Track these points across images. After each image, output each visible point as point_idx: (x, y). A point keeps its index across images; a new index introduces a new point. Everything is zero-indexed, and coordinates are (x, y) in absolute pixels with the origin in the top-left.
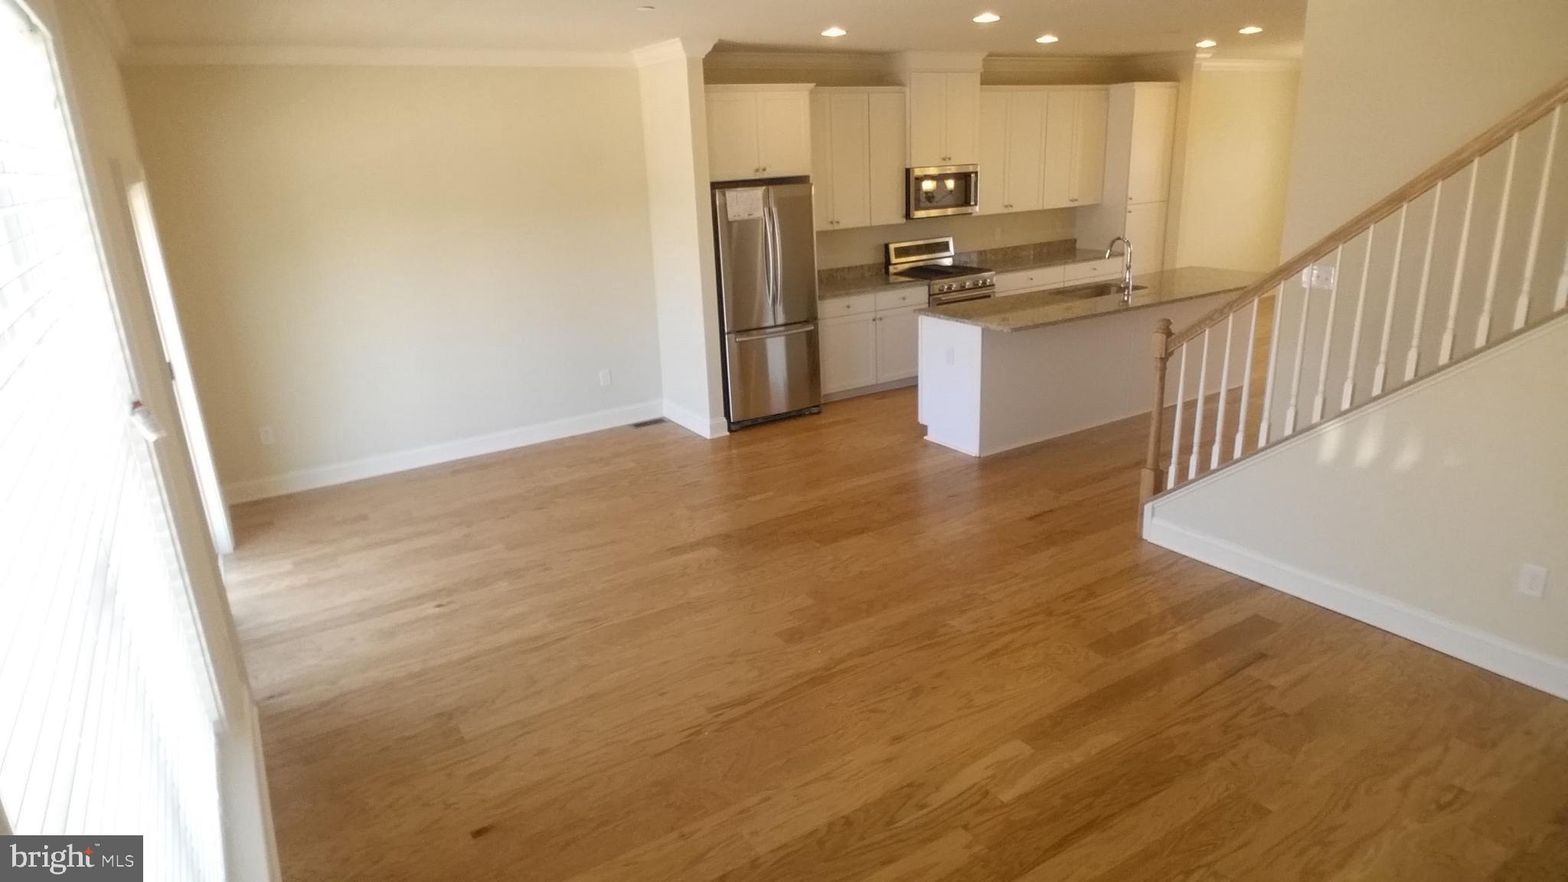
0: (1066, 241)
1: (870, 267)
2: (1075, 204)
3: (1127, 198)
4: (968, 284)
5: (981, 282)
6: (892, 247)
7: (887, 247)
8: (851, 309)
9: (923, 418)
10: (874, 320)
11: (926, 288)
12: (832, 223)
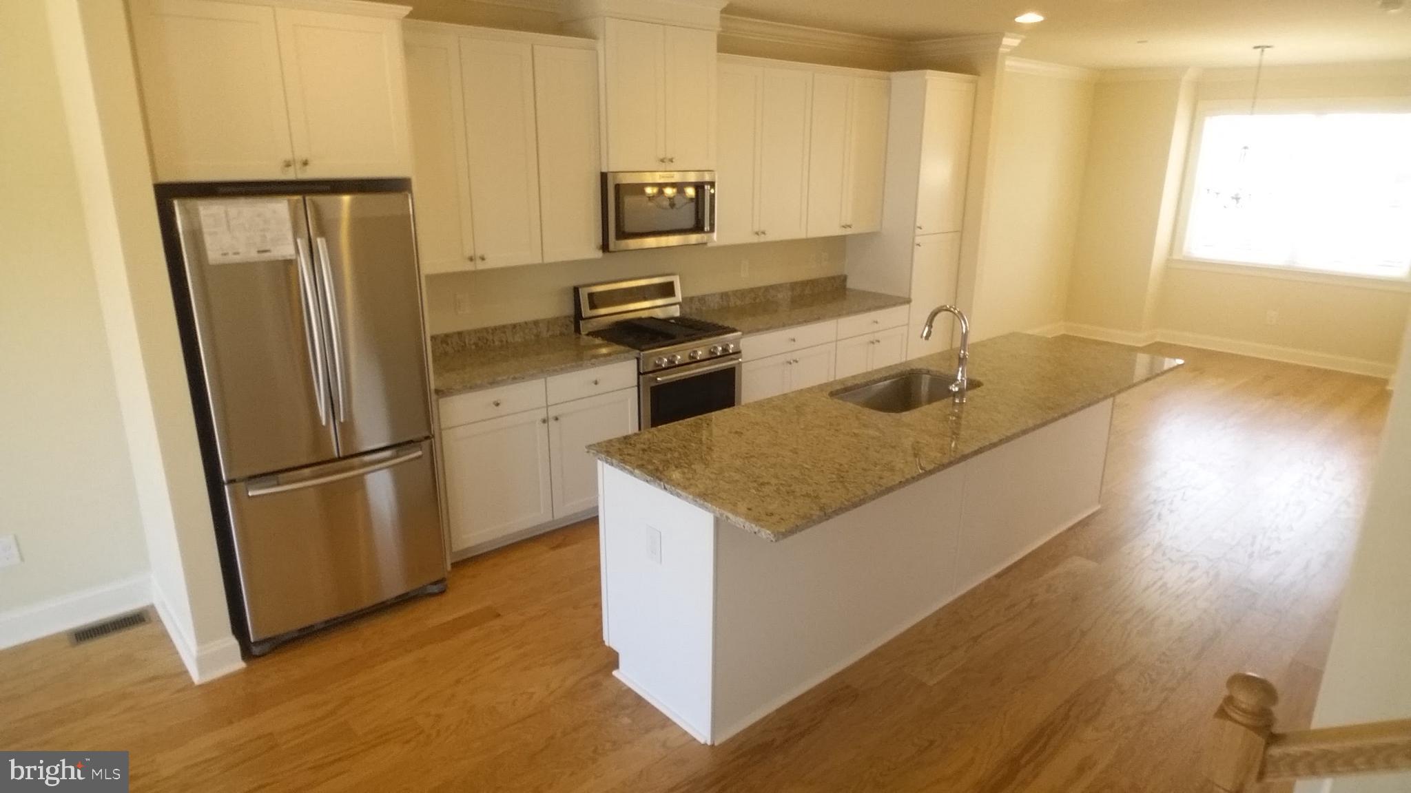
0: (833, 278)
1: (550, 323)
2: (848, 232)
3: (916, 227)
4: (700, 354)
5: (720, 348)
6: (584, 294)
7: (576, 290)
8: (500, 407)
9: (613, 636)
10: (544, 421)
11: (632, 364)
12: (471, 259)
